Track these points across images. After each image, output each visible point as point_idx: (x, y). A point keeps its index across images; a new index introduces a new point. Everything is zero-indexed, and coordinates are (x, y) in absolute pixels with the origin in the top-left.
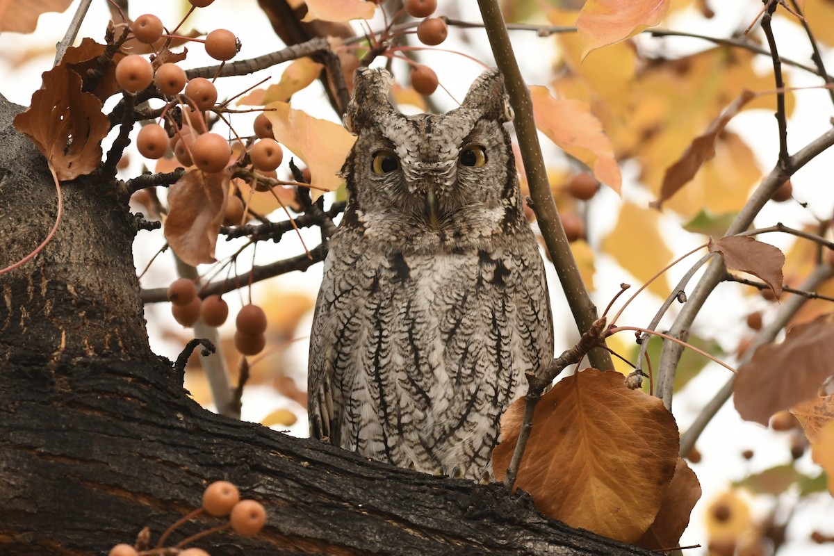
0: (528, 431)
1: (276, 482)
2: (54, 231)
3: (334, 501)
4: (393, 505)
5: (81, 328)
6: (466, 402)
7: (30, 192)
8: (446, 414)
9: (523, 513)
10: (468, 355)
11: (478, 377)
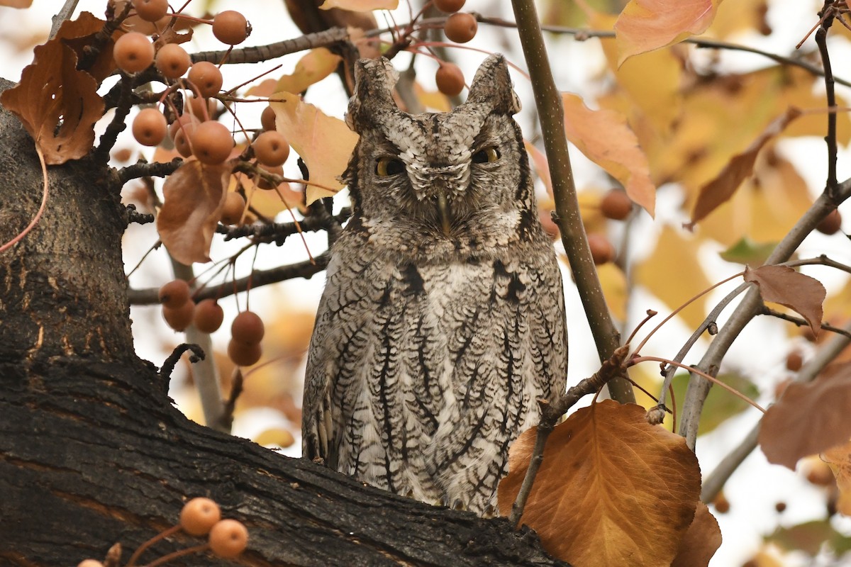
0: (538, 463)
1: (262, 503)
2: (37, 218)
3: (324, 527)
4: (388, 535)
5: (61, 324)
6: (472, 427)
7: (14, 175)
8: (450, 438)
9: (527, 551)
10: (478, 377)
11: (486, 401)
